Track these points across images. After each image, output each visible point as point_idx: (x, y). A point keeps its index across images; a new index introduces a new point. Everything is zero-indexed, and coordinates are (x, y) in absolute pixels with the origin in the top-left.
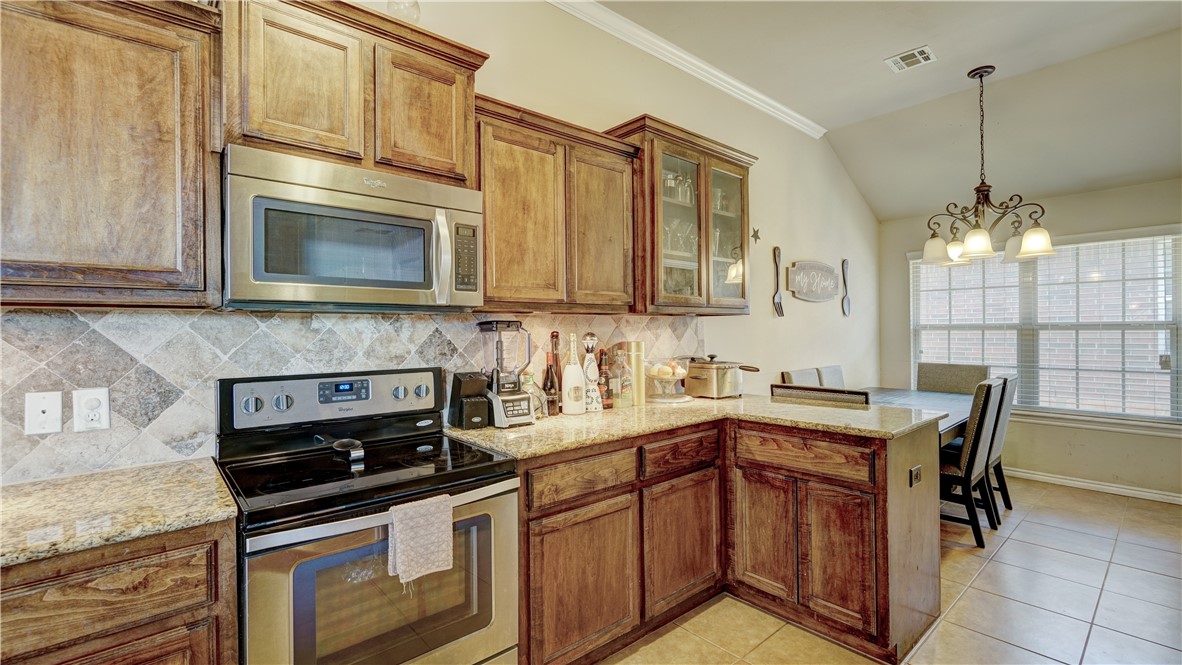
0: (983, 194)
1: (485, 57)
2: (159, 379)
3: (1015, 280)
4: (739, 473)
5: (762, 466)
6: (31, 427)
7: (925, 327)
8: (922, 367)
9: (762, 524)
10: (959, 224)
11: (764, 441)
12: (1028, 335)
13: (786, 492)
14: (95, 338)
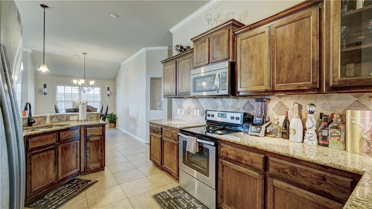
2: (204, 109)
6: (194, 115)
14: (199, 102)
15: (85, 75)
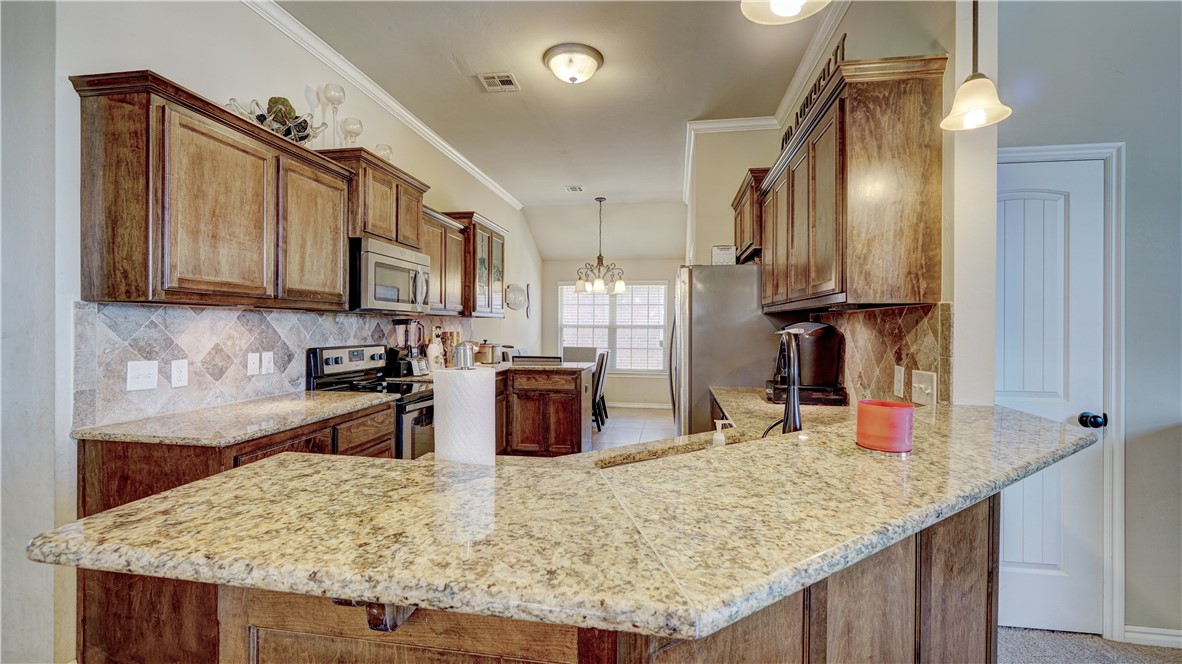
0: (600, 259)
1: (429, 187)
2: (288, 348)
3: (607, 302)
4: (515, 396)
5: (526, 391)
6: (250, 373)
7: (566, 326)
8: (565, 348)
9: (527, 418)
10: (589, 273)
11: (529, 379)
12: (612, 330)
13: (539, 401)
14: (269, 326)
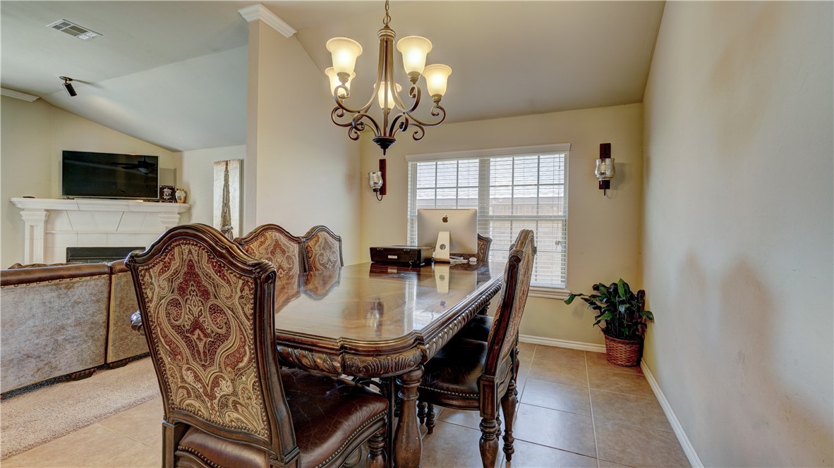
15: (387, 27)
